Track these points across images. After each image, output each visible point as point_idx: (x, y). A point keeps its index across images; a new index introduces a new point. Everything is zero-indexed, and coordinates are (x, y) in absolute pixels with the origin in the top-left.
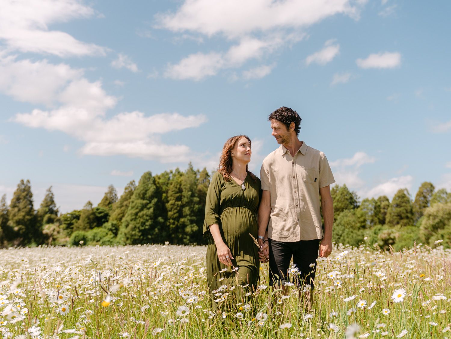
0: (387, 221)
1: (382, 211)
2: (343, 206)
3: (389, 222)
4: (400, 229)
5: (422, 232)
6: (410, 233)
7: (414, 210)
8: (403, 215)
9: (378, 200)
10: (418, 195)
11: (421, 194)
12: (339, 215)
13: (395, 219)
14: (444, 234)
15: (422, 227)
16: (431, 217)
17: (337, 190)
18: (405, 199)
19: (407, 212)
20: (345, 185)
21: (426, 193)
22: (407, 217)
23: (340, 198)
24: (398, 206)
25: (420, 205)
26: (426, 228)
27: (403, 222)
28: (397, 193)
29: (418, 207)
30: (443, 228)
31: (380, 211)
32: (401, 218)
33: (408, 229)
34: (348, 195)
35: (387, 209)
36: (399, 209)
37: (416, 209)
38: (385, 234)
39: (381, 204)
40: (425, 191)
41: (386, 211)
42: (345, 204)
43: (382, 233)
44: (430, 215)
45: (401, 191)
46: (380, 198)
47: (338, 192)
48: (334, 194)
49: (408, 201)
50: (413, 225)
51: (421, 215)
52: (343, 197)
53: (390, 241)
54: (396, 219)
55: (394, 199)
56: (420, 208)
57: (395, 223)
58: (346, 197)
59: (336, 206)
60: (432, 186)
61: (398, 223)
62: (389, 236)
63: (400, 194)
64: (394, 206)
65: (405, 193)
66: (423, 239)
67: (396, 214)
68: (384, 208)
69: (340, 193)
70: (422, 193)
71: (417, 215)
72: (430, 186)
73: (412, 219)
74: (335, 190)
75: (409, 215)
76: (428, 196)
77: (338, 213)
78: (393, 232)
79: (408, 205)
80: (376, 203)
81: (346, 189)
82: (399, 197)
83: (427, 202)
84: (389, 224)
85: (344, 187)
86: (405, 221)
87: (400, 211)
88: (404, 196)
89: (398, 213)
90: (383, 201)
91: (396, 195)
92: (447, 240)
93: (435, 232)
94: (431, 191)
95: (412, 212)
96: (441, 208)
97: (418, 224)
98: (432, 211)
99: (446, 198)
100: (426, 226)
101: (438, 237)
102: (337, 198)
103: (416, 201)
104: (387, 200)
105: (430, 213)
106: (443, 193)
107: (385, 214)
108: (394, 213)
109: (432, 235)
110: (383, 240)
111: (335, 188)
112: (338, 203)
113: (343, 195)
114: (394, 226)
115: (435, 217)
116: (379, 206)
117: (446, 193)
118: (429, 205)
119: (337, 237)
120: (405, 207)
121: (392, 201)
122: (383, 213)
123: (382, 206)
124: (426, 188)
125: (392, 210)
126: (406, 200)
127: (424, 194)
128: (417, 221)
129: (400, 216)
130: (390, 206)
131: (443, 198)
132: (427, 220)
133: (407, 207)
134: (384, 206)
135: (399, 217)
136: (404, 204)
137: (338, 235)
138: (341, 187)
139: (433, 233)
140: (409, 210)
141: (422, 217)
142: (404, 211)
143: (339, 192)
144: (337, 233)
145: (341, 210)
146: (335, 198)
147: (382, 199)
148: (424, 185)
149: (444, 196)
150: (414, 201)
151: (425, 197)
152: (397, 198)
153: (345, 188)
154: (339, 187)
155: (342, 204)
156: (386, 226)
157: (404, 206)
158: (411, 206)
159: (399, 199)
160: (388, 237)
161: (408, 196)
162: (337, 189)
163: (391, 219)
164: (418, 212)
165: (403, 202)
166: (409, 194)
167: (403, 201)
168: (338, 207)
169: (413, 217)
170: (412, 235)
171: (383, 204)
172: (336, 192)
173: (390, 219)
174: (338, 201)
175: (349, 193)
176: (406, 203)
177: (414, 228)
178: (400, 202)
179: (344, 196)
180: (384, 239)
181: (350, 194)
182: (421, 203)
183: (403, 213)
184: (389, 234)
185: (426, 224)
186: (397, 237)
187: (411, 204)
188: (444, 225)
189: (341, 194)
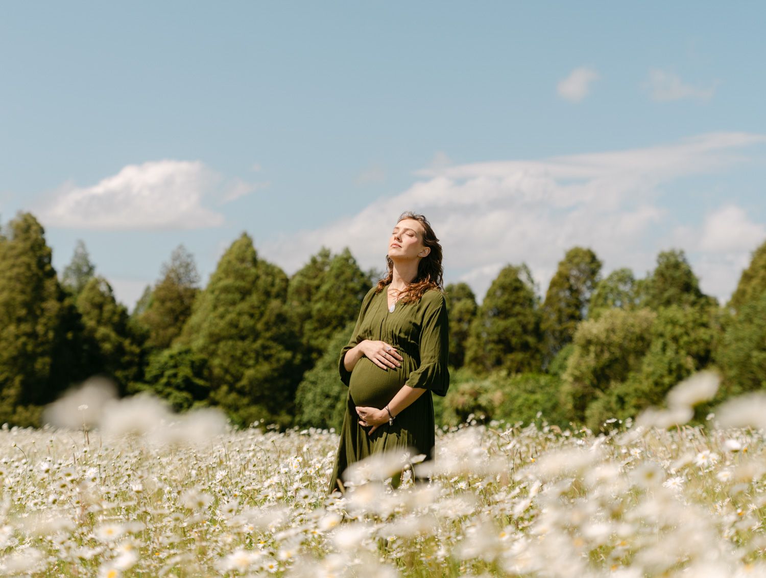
0: (469, 355)
1: (455, 327)
2: (340, 311)
3: (476, 360)
4: (505, 379)
5: (567, 387)
6: (533, 392)
7: (543, 326)
8: (514, 340)
10: (553, 284)
11: (560, 281)
12: (329, 337)
13: (491, 350)
14: (627, 394)
15: (566, 376)
16: (592, 348)
17: (324, 264)
18: (522, 294)
19: (525, 330)
20: (347, 251)
21: (578, 279)
22: (525, 347)
23: (332, 287)
24: (501, 313)
25: (560, 311)
26: (577, 379)
27: (512, 361)
28: (499, 277)
29: (554, 317)
30: (623, 380)
32: (509, 348)
33: (527, 380)
34: (356, 280)
35: (470, 322)
36: (502, 324)
37: (550, 322)
38: (463, 394)
39: (453, 306)
40: (574, 272)
41: (465, 326)
42: (348, 305)
43: (457, 391)
44: (589, 342)
45: (508, 272)
47: (327, 269)
48: (315, 277)
49: (530, 301)
50: (540, 371)
51: (566, 339)
52: (343, 286)
54: (495, 350)
55: (490, 295)
56: (560, 321)
57: (488, 363)
58: (351, 285)
59: (319, 310)
60: (593, 258)
61: (498, 363)
62: (476, 399)
63: (508, 280)
64: (491, 314)
65: (523, 277)
66: (569, 406)
67: (495, 337)
68: (460, 320)
69: (334, 272)
70: (567, 279)
71: (551, 342)
72: (588, 259)
73: (538, 351)
74: (319, 266)
75: (531, 340)
76: (584, 288)
77: (326, 331)
78: (485, 390)
79: (528, 311)
81: (351, 262)
82: (503, 288)
83: (579, 305)
84: (473, 365)
85: (345, 256)
86: (519, 356)
87: (506, 329)
88: (518, 284)
89: (499, 335)
90: (459, 299)
91: (494, 283)
92: (632, 411)
93: (603, 391)
94: (594, 272)
95: (538, 333)
96: (618, 322)
97: (554, 367)
98: (595, 331)
99: (631, 294)
100: (577, 373)
101: (609, 402)
102: (325, 288)
103: (550, 300)
104: (471, 296)
105: (589, 337)
106: (625, 283)
107: (463, 335)
108: (489, 334)
109: (595, 398)
111: (319, 259)
112: (328, 303)
113: (343, 278)
114: (487, 370)
115: (603, 346)
117: (632, 280)
118: (585, 311)
119: (327, 402)
120: (520, 318)
121: (484, 300)
122: (456, 335)
123: (455, 313)
124: (578, 265)
125: (484, 325)
126: (524, 297)
127: (572, 281)
128: (550, 357)
129: (505, 344)
130: (479, 313)
131: (626, 294)
132: (582, 356)
133: (525, 315)
134: (461, 312)
135: (501, 346)
136: (517, 308)
137: (328, 396)
138: (336, 256)
139: (598, 393)
140: (531, 327)
141: (567, 347)
142: (519, 329)
143: (332, 269)
144: (326, 390)
145: (334, 323)
146: (318, 287)
147: (454, 294)
148: (574, 256)
149: (624, 288)
150: (543, 301)
151: (574, 291)
152: (499, 293)
153: (347, 260)
154: (332, 257)
155: (339, 306)
156: (465, 372)
157: (518, 314)
158: (535, 315)
159: (503, 294)
160: (472, 403)
161: (529, 285)
162: (327, 261)
163: (481, 353)
164: (553, 332)
165: (514, 304)
166: (532, 282)
167: (513, 298)
168: (327, 314)
169: (540, 346)
170: (538, 396)
171: (459, 306)
172: (321, 270)
173: (476, 352)
174: (327, 297)
175: (359, 273)
176: (522, 305)
177: (543, 379)
178: (506, 302)
179: (346, 281)
180: (460, 407)
181: (362, 275)
182: (563, 305)
183: (514, 334)
184: (476, 395)
185: (577, 367)
186: (497, 403)
187: (537, 307)
188: (627, 368)
189: (337, 277)
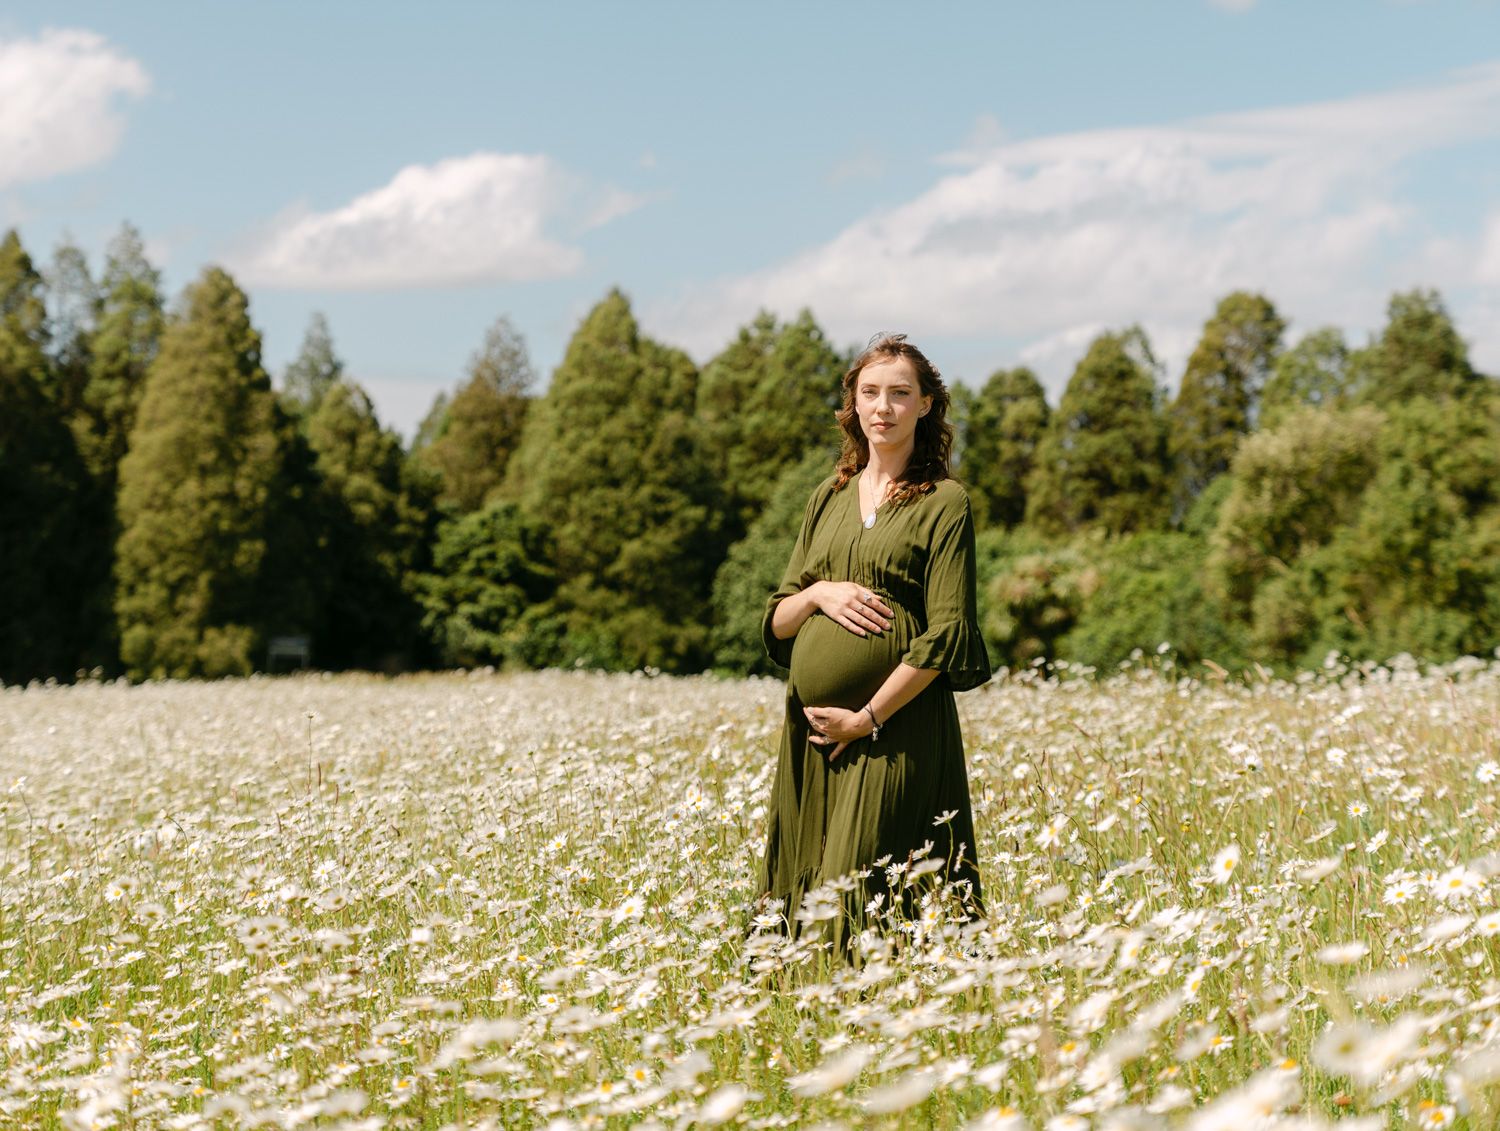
0: (1034, 502)
1: (1007, 449)
2: (795, 428)
3: (1045, 510)
4: (1102, 545)
6: (1154, 568)
7: (1173, 444)
8: (1118, 472)
9: (985, 392)
10: (1195, 363)
11: (1210, 358)
12: (773, 477)
13: (1076, 490)
14: (1331, 568)
15: (1217, 539)
16: (1267, 483)
17: (764, 341)
18: (1131, 384)
19: (1139, 453)
20: (807, 315)
21: (1239, 352)
22: (1140, 483)
23: (779, 384)
24: (1093, 421)
25: (1206, 412)
26: (1235, 542)
27: (1114, 509)
28: (1089, 356)
29: (1194, 426)
30: (1325, 540)
31: (994, 454)
32: (1108, 487)
33: (1143, 546)
34: (823, 370)
35: (1035, 440)
36: (1095, 442)
37: (1187, 436)
38: (1023, 577)
39: (1001, 410)
40: (1234, 340)
41: (1026, 449)
42: (810, 417)
43: (1013, 571)
44: (1261, 472)
45: (1105, 345)
46: (998, 381)
47: (770, 351)
48: (749, 366)
49: (1147, 397)
50: (1167, 528)
51: (1217, 464)
52: (801, 382)
53: (1052, 615)
54: (1082, 491)
55: (1074, 389)
56: (1206, 433)
57: (1070, 515)
58: (815, 379)
59: (757, 428)
60: (1268, 312)
61: (1089, 514)
62: (1047, 585)
63: (1106, 360)
64: (1075, 424)
65: (1134, 351)
66: (1220, 592)
67: (1081, 468)
68: (1017, 437)
69: (783, 356)
70: (1222, 354)
71: (1190, 472)
72: (1258, 315)
73: (1163, 490)
74: (754, 345)
75: (1150, 470)
76: (1250, 370)
77: (768, 466)
78: (1066, 568)
79: (1144, 415)
80: (976, 407)
81: (814, 335)
82: (1098, 375)
83: (1243, 402)
84: (1043, 520)
85: (804, 326)
86: (1128, 502)
87: (1104, 452)
88: (1124, 366)
89: (1089, 462)
90: (1015, 398)
91: (1079, 367)
92: (1341, 599)
93: (1286, 562)
94: (1271, 340)
95: (1164, 458)
96: (1316, 431)
97: (1194, 520)
98: (1272, 451)
99: (1341, 377)
100: (1238, 532)
101: (1297, 584)
102: (766, 385)
103: (1188, 394)
104: (1037, 391)
105: (1261, 462)
106: (1330, 355)
107: (1024, 465)
108: (1071, 462)
109: (1270, 575)
110: (1013, 610)
111: (755, 333)
112: (773, 414)
113: (800, 366)
114: (1068, 529)
115: (1287, 477)
116: (992, 422)
117: (1343, 351)
118: (1253, 413)
120: (1131, 430)
121: (1062, 400)
122: (1008, 464)
123: (1007, 424)
124: (1239, 325)
125: (1060, 446)
126: (1137, 390)
127: (1230, 357)
128: (1188, 499)
129: (1101, 479)
130: (1053, 423)
131: (1331, 377)
132: (1248, 499)
133: (1139, 425)
134: (1018, 423)
135: (1093, 484)
136: (1124, 412)
138: (785, 327)
139: (1276, 564)
140: (1150, 446)
141: (1220, 481)
142: (1127, 451)
143: (779, 350)
144: (769, 577)
145: (784, 450)
146: (753, 385)
147: (1007, 389)
148: (1232, 310)
149: (1328, 365)
150: (1174, 395)
151: (1232, 375)
152: (1089, 385)
153: (807, 332)
154: (778, 328)
155: (792, 418)
156: (1027, 535)
157: (1126, 423)
158: (1158, 423)
159: (1096, 386)
160: (1040, 593)
161: (1144, 367)
162: (770, 335)
163: (1056, 498)
164: (1194, 455)
165: (1119, 403)
166: (1152, 360)
167: (1115, 393)
168: (771, 434)
169: (1169, 481)
170: (1164, 576)
171: (1015, 411)
172: (758, 353)
173: (1047, 497)
174: (770, 402)
175: (830, 357)
176: (1133, 405)
177: (1174, 542)
178: (1103, 400)
179: (805, 373)
180: (1018, 601)
181: (836, 360)
182: (1212, 402)
183: (1118, 459)
184: (1047, 577)
185: (1238, 520)
186: (1086, 591)
187: (1160, 410)
188: (1331, 520)
189: (790, 364)
